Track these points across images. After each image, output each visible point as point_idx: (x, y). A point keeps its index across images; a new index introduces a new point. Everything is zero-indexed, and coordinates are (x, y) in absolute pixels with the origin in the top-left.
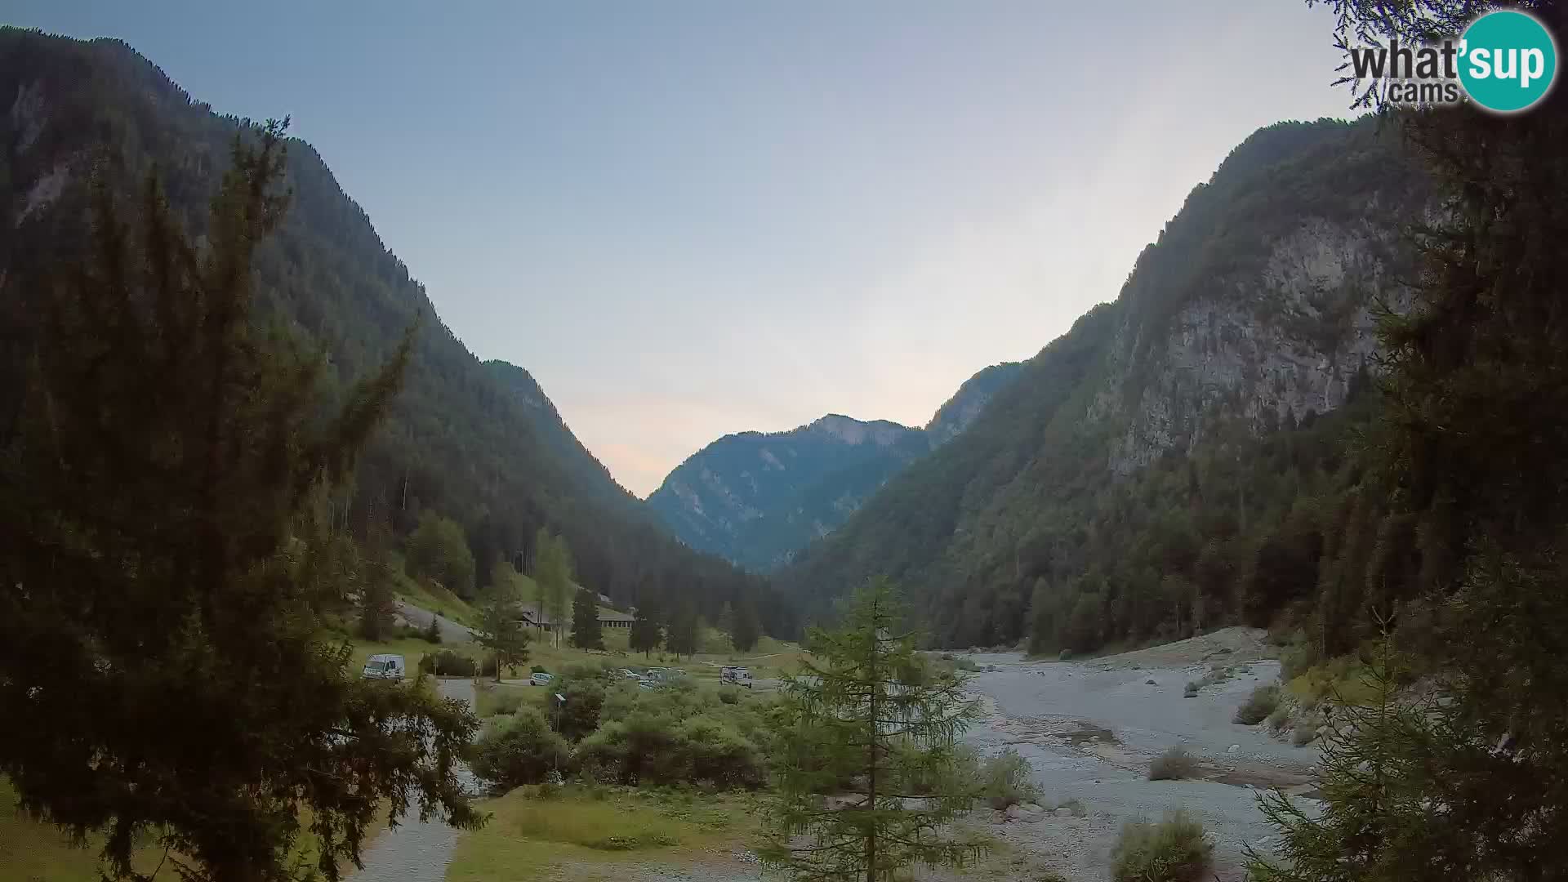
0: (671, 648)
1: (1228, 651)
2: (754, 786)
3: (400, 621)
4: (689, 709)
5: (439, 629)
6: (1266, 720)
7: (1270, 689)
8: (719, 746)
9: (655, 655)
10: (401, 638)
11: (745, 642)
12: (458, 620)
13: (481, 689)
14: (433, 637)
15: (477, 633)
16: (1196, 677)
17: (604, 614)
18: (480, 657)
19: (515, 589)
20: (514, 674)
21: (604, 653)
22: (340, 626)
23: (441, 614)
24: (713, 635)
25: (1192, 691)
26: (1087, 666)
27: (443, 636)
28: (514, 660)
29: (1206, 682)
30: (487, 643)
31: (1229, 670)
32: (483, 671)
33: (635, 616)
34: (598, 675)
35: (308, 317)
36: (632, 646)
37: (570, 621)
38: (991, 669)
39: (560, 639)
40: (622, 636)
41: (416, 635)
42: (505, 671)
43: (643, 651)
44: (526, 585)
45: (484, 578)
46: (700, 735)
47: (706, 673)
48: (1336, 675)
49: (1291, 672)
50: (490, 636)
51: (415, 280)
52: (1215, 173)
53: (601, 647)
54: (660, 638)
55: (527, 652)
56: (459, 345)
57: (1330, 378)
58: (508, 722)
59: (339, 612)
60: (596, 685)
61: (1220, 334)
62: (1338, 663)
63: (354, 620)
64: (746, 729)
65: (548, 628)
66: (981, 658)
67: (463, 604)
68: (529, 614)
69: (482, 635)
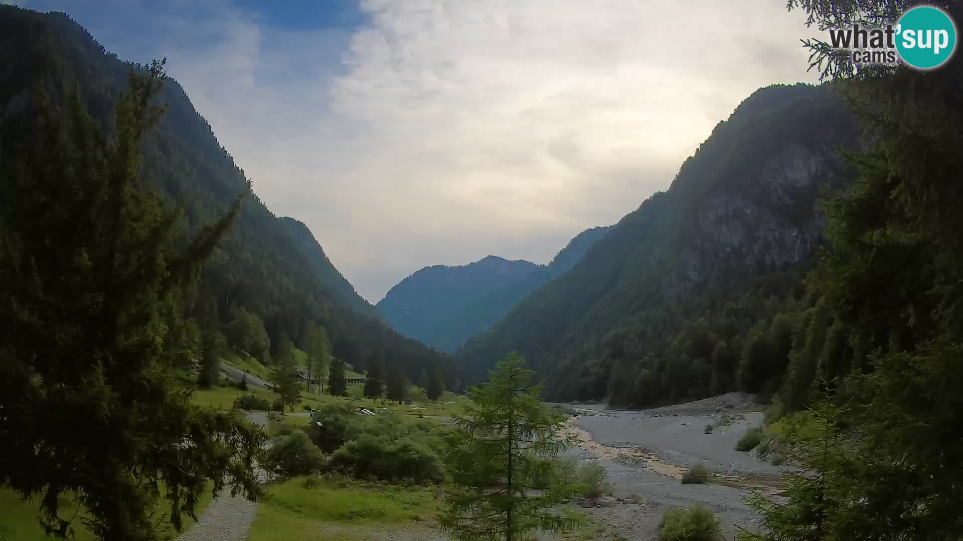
0: (390, 397)
1: (732, 407)
2: (438, 482)
3: (223, 376)
4: (398, 433)
5: (247, 381)
6: (754, 449)
7: (757, 430)
8: (416, 456)
9: (379, 400)
10: (223, 386)
11: (434, 394)
12: (258, 376)
13: (272, 418)
14: (242, 386)
15: (270, 385)
16: (711, 422)
17: (349, 374)
18: (272, 398)
19: (293, 358)
20: (292, 410)
21: (348, 398)
22: (187, 378)
23: (248, 372)
24: (415, 389)
25: (709, 430)
26: (645, 413)
27: (249, 386)
28: (292, 401)
29: (718, 425)
30: (276, 390)
31: (732, 418)
32: (273, 407)
33: (367, 376)
34: (342, 411)
35: (172, 188)
36: (365, 395)
37: (327, 378)
38: (585, 414)
39: (321, 389)
40: (360, 388)
41: (232, 385)
42: (287, 408)
43: (372, 398)
44: (300, 355)
45: (275, 351)
46: (405, 449)
47: (411, 412)
48: (799, 422)
49: (771, 419)
50: (278, 386)
51: (238, 166)
52: (731, 114)
53: (345, 395)
54: (382, 391)
55: (301, 397)
56: (264, 208)
57: (799, 242)
58: (286, 438)
59: (186, 370)
60: (342, 417)
61: (731, 213)
62: (799, 415)
63: (195, 375)
64: (433, 447)
65: (313, 382)
66: (580, 408)
67: (262, 366)
68: (302, 374)
69: (273, 386)
